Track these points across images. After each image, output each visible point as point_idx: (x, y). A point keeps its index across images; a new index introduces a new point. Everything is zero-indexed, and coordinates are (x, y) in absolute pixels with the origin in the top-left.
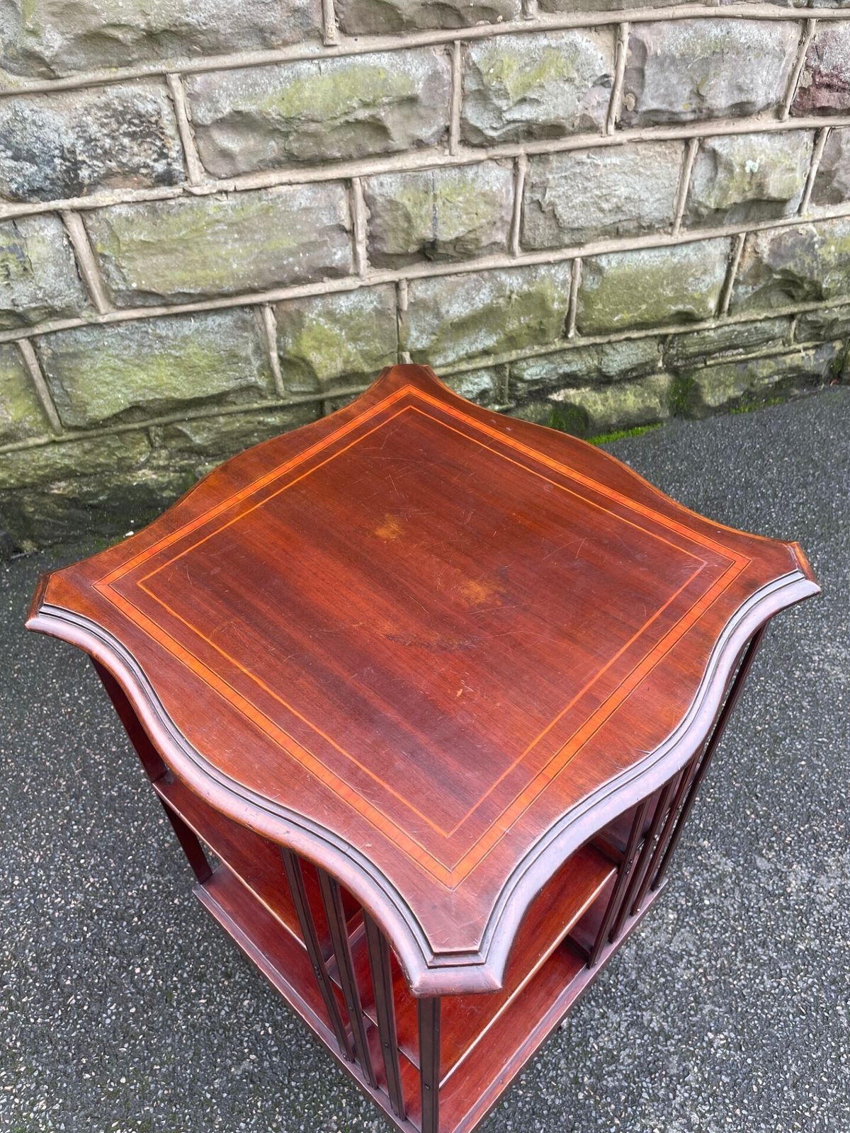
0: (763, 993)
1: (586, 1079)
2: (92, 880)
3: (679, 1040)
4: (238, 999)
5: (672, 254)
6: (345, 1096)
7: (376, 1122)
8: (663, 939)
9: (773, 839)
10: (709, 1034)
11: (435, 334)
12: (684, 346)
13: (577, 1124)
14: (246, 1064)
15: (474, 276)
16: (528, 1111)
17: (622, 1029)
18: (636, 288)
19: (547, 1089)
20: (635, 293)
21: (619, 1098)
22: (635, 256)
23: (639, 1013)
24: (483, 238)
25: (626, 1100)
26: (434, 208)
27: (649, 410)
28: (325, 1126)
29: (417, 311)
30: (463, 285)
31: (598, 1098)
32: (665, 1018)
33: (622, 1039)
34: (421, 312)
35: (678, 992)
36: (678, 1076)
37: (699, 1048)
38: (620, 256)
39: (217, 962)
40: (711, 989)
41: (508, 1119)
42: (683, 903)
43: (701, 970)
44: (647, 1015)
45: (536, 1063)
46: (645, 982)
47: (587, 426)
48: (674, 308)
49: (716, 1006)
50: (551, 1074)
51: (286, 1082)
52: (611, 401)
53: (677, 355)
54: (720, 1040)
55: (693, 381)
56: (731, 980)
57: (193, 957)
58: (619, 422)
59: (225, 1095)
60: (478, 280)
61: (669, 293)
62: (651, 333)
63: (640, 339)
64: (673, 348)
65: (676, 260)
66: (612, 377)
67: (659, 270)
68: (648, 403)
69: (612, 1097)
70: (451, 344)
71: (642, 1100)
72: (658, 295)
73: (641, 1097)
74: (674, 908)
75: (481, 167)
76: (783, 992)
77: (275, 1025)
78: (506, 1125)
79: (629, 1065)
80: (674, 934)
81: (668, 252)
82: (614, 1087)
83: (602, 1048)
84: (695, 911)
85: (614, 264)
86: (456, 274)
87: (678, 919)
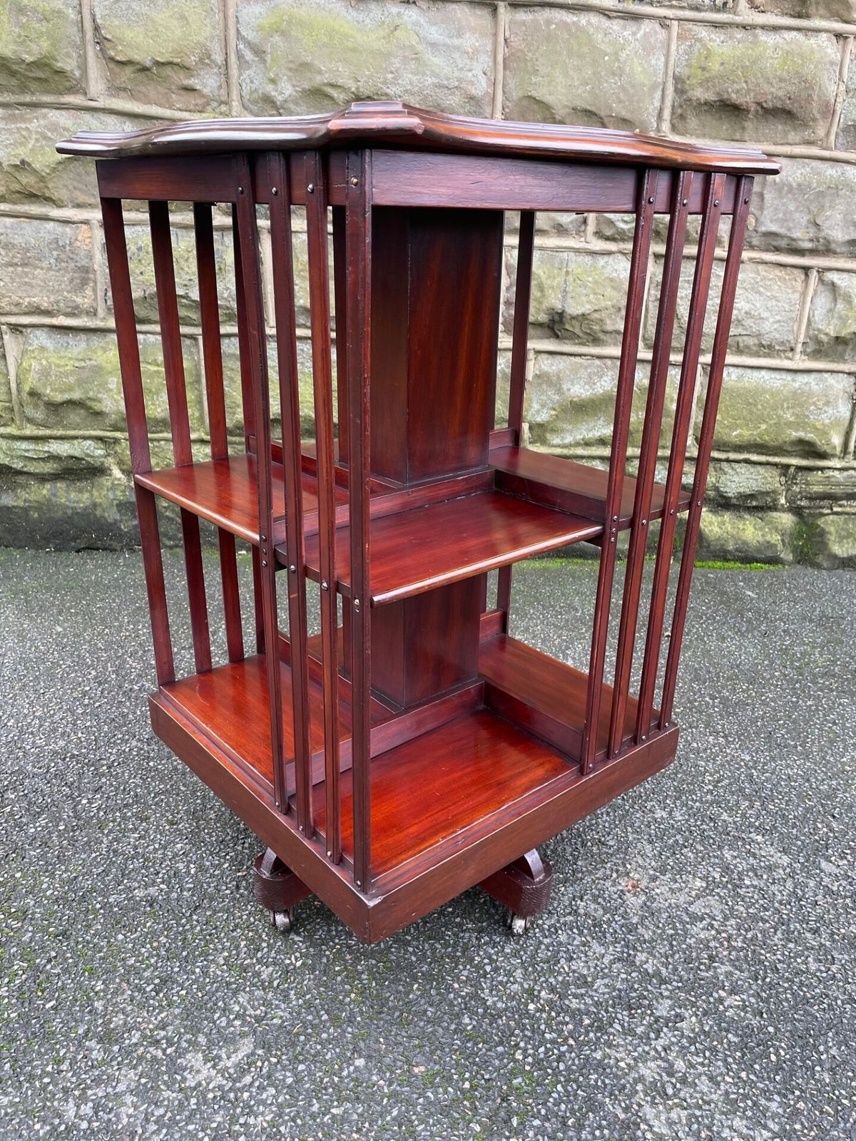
0: (804, 972)
1: (543, 993)
2: (80, 735)
3: (679, 988)
4: (173, 841)
5: (794, 381)
6: (246, 939)
7: (271, 969)
8: (682, 900)
9: (848, 851)
10: (720, 992)
11: (554, 409)
12: (807, 484)
13: (517, 1032)
14: (152, 890)
15: (597, 362)
16: (460, 1004)
17: (606, 961)
18: (755, 406)
19: (491, 991)
20: (755, 410)
21: (581, 1021)
22: (756, 374)
23: (631, 952)
24: (608, 322)
25: (591, 1025)
26: (565, 281)
27: (770, 546)
28: (211, 958)
29: (540, 385)
30: (586, 368)
31: (553, 1014)
32: (666, 965)
33: (602, 969)
34: (544, 387)
35: (689, 946)
36: (667, 1020)
37: (704, 1001)
38: (740, 371)
39: (167, 811)
40: (733, 953)
41: (431, 1006)
42: (717, 876)
43: (724, 935)
44: (641, 957)
45: (485, 964)
46: (647, 928)
47: (701, 547)
48: (796, 434)
49: (737, 969)
50: (500, 978)
51: (188, 914)
52: (729, 527)
53: (800, 492)
54: (735, 1000)
55: (819, 526)
56: (763, 952)
57: (144, 803)
58: (737, 550)
59: (116, 909)
60: (600, 367)
61: (789, 416)
62: (771, 459)
63: (761, 464)
64: (796, 484)
65: (797, 385)
66: (730, 498)
67: (778, 392)
68: (768, 538)
69: (573, 1017)
70: (570, 427)
71: (612, 1030)
72: (779, 417)
73: (611, 1026)
74: (704, 878)
75: (611, 257)
76: (834, 978)
77: (201, 868)
78: (426, 1011)
79: (604, 994)
80: (698, 897)
81: (789, 377)
82: (579, 1010)
83: (574, 972)
84: (729, 886)
85: (734, 377)
86: (580, 355)
87: (707, 888)
